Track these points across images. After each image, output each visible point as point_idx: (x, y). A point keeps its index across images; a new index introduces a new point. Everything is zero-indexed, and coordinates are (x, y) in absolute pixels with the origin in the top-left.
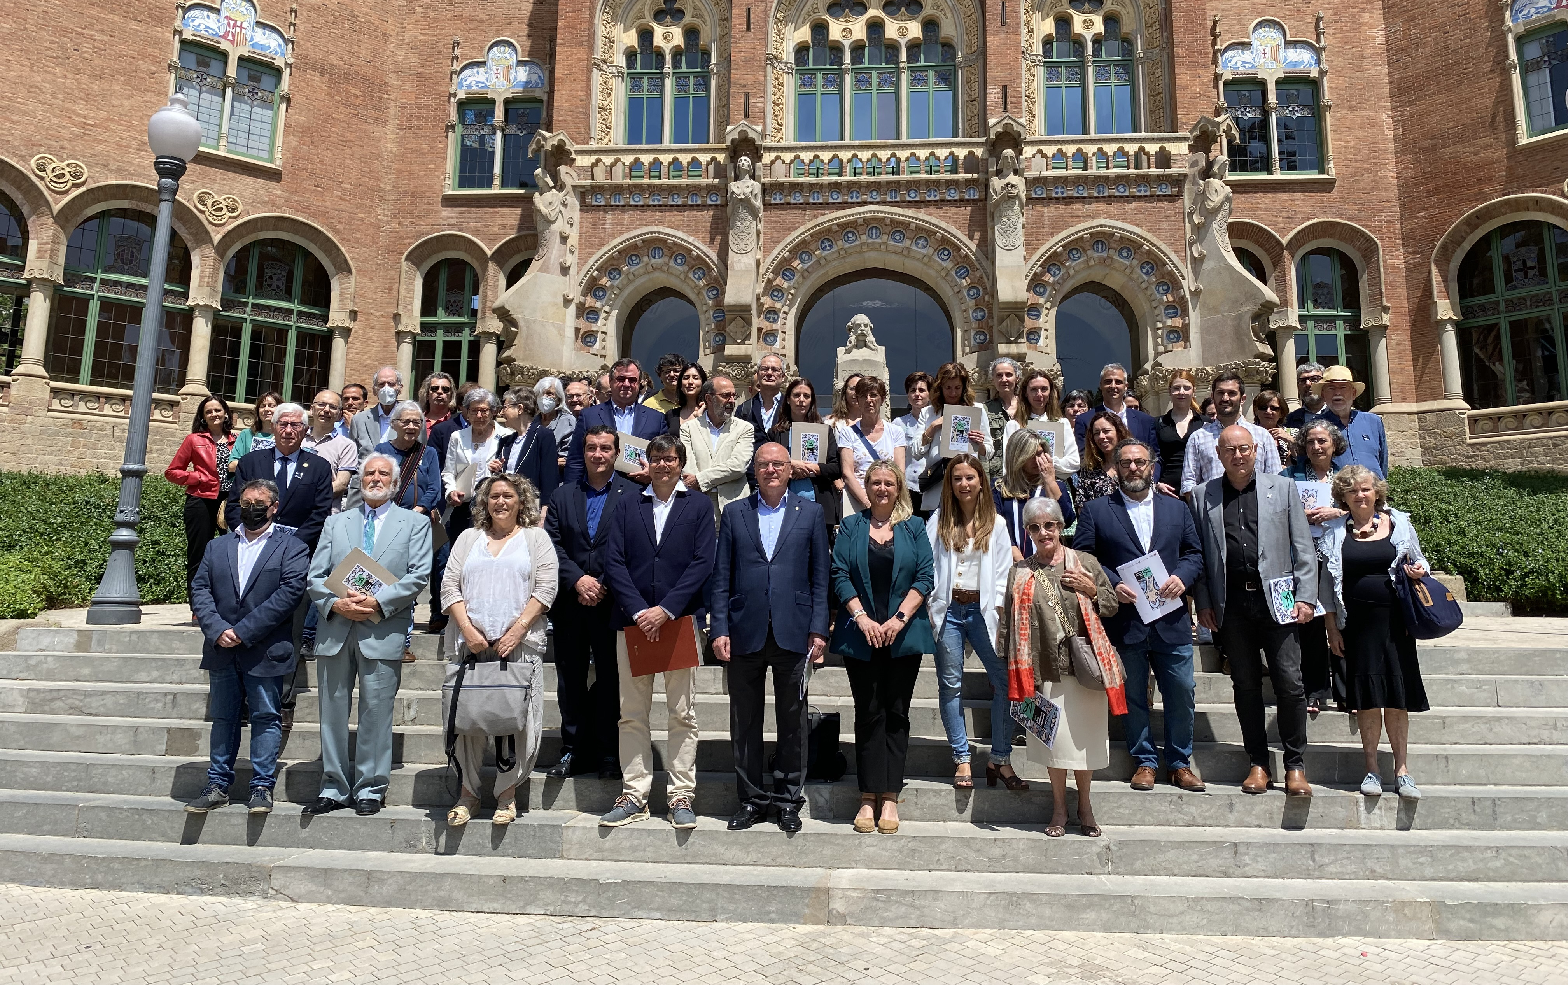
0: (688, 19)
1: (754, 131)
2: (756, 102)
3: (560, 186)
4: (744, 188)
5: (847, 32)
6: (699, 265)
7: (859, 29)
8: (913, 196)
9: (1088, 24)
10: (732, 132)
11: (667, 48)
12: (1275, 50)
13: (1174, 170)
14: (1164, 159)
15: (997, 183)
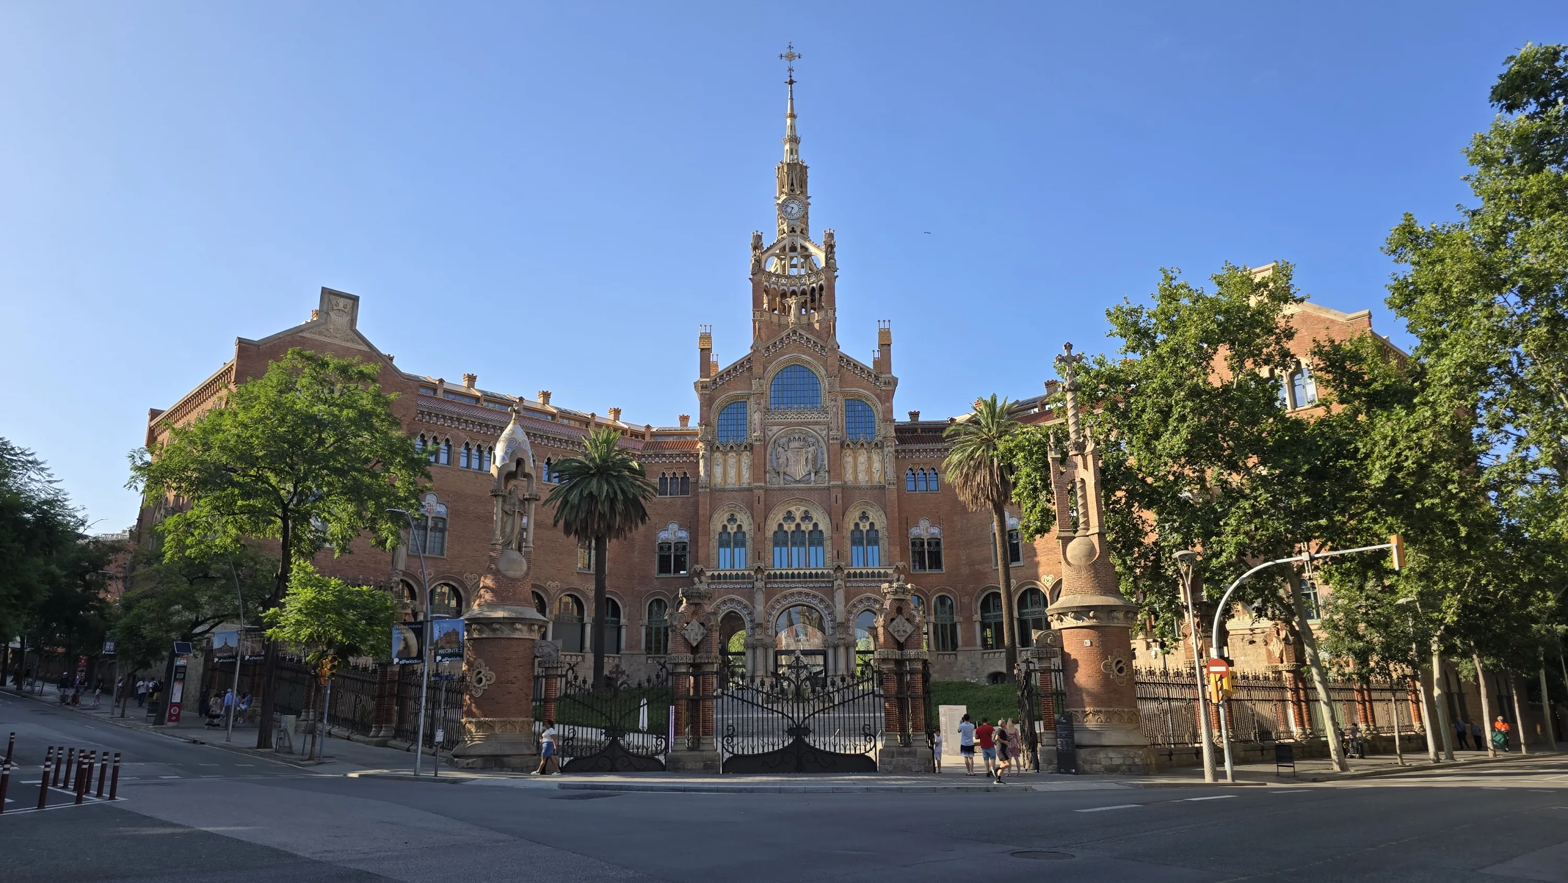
0: (738, 523)
1: (762, 565)
2: (762, 554)
3: (701, 582)
4: (759, 584)
5: (789, 528)
6: (746, 607)
7: (793, 528)
8: (811, 585)
9: (864, 526)
10: (756, 565)
11: (732, 532)
12: (927, 528)
13: (889, 579)
14: (886, 575)
15: (836, 583)
